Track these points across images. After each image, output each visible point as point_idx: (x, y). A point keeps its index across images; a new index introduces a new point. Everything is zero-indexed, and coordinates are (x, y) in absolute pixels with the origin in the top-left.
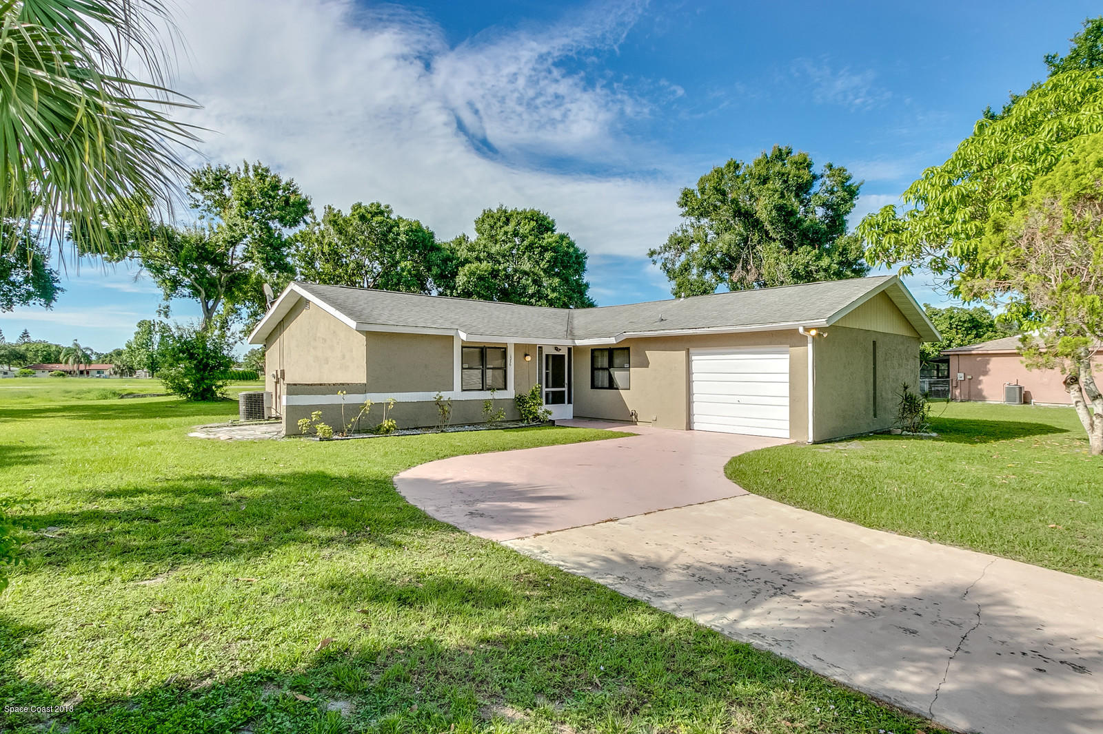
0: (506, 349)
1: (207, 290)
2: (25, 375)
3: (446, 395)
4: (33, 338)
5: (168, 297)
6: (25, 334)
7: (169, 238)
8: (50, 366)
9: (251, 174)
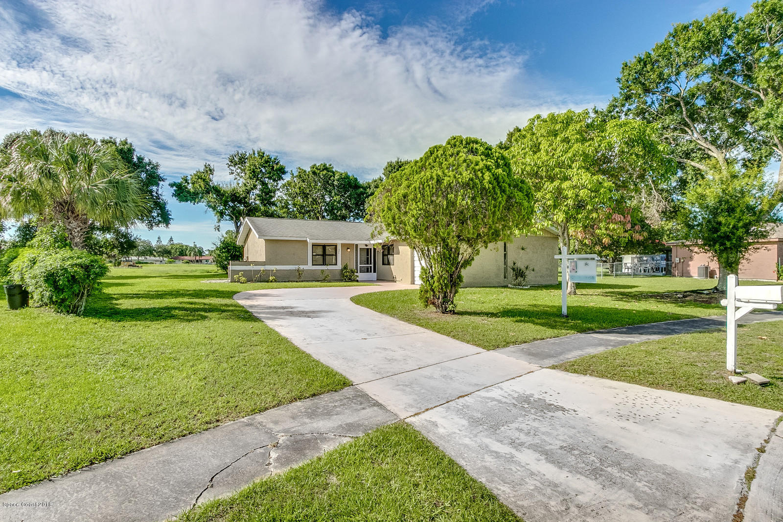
0: (336, 246)
1: (236, 216)
2: (170, 262)
3: (302, 267)
4: (175, 242)
5: (219, 220)
6: (171, 239)
7: (217, 191)
8: (182, 257)
9: (256, 155)
